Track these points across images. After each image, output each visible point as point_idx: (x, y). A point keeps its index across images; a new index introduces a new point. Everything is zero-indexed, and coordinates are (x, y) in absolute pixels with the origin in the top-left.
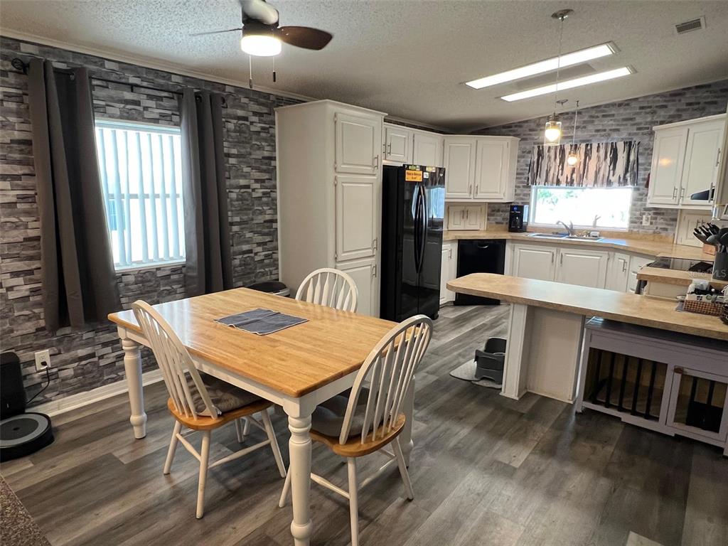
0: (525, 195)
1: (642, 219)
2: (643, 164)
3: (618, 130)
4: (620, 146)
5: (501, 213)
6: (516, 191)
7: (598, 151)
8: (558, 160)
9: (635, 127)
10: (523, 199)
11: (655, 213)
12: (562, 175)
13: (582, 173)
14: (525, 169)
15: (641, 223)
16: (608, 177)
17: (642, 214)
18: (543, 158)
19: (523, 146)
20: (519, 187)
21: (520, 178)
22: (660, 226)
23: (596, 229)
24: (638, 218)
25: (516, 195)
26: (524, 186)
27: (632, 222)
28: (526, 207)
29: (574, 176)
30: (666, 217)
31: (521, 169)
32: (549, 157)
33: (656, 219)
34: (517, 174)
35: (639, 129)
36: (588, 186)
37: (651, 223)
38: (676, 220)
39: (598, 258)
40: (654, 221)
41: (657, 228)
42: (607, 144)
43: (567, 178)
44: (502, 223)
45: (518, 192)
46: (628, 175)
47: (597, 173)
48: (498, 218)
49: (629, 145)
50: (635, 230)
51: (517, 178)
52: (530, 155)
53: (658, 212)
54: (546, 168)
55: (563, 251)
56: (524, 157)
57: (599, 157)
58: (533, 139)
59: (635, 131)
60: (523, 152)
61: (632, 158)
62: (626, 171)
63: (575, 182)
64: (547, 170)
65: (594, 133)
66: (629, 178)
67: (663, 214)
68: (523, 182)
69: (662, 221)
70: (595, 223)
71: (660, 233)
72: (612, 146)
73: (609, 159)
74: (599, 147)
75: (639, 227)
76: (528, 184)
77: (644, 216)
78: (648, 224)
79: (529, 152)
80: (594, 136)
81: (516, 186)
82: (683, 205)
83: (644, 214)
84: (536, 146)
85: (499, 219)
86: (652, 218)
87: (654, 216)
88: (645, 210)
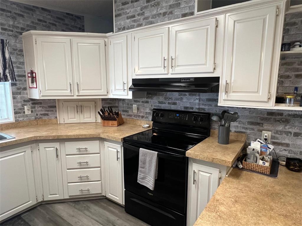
1: (24, 109)
2: (16, 63)
11: (33, 104)
15: (24, 112)
17: (23, 105)
22: (39, 113)
24: (21, 109)
27: (16, 113)
30: (44, 105)
33: (35, 107)
35: (4, 29)
37: (32, 112)
38: (55, 107)
39: (23, 153)
40: (33, 110)
41: (37, 115)
46: (7, 71)
50: (21, 119)
53: (35, 102)
61: (7, 56)
62: (5, 67)
66: (8, 75)
67: (41, 103)
69: (40, 109)
71: (40, 118)
75: (23, 116)
77: (25, 107)
78: (30, 113)
82: (77, 96)
83: (24, 105)
86: (32, 108)
87: (33, 106)
88: (25, 101)
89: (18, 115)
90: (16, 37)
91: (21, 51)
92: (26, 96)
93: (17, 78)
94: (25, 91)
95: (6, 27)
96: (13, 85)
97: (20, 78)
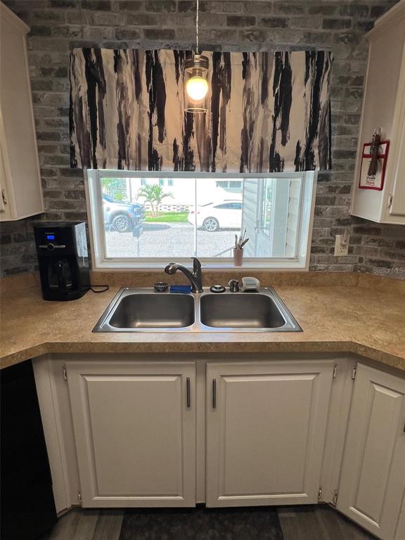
0: (69, 194)
1: (334, 241)
2: (339, 117)
3: (281, 23)
4: (298, 62)
5: (14, 245)
6: (44, 183)
7: (245, 74)
8: (145, 96)
9: (320, 18)
10: (67, 205)
11: (357, 230)
12: (161, 139)
13: (210, 134)
14: (60, 124)
15: (332, 250)
16: (273, 146)
17: (333, 233)
18: (103, 91)
19: (41, 54)
20: (51, 173)
21: (50, 149)
22: (366, 257)
23: (246, 266)
24: (326, 241)
25: (46, 194)
26: (64, 172)
27: (314, 250)
28: (80, 230)
29: (193, 142)
31: (48, 123)
32: (121, 87)
33: (358, 241)
34: (39, 136)
35: (330, 24)
36: (228, 171)
37: (350, 251)
39: (311, 378)
40: (355, 246)
41: (361, 260)
42: (265, 55)
43: (175, 147)
44: (26, 270)
45: (52, 186)
46: (316, 141)
47: (247, 135)
48: (11, 258)
49: (317, 61)
50: (322, 266)
51: (40, 149)
52: (64, 81)
53: (364, 227)
54: (116, 121)
55: (214, 370)
56: (48, 87)
57: (247, 92)
58: (66, 32)
59: (321, 30)
60: (45, 72)
61: (323, 98)
62: (312, 132)
63: (196, 159)
64: (120, 125)
65: (225, 27)
66: (316, 152)
68: (61, 161)
69: (373, 246)
70: (239, 250)
71: (368, 270)
72: (278, 62)
73: (271, 100)
74: (246, 63)
75: (328, 260)
76: (74, 165)
77: (338, 237)
78: (345, 253)
79: (63, 73)
80: (225, 34)
81: (42, 172)
83: (337, 232)
84: (79, 51)
85: (14, 260)
86: (353, 240)
87: (357, 235)
88: (340, 222)
89: (317, 255)
90: (353, 40)
91: (359, 81)
92: (345, 208)
93: (334, 161)
94: (345, 197)
95: (336, 16)
96: (321, 178)
97: (341, 161)
